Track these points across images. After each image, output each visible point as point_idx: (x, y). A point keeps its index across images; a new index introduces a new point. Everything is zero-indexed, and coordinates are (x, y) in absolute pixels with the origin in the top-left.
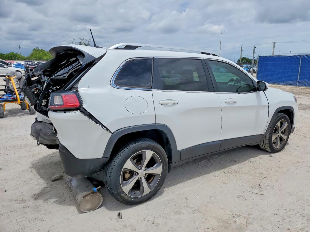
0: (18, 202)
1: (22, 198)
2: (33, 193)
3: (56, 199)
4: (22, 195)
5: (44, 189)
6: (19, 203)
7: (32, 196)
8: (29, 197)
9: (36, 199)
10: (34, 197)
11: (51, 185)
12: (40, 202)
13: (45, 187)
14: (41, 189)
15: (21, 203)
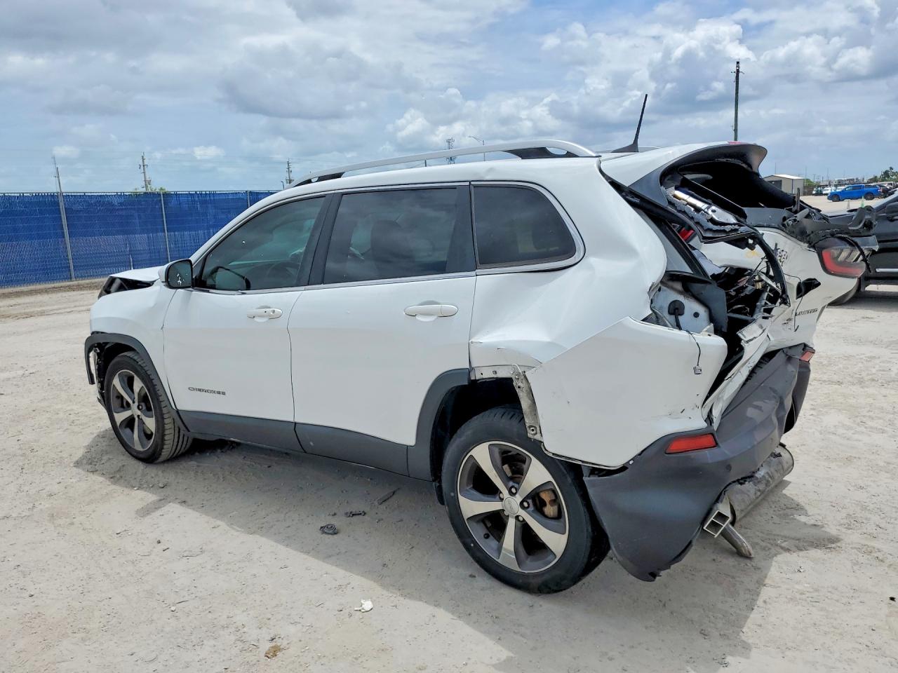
0: (879, 553)
1: (862, 559)
2: (829, 555)
3: (798, 518)
4: (857, 563)
5: (794, 549)
6: (879, 551)
7: (838, 549)
8: (846, 552)
9: (834, 540)
10: (833, 546)
11: (769, 549)
12: (832, 530)
13: (787, 554)
14: (801, 553)
15: (874, 548)
